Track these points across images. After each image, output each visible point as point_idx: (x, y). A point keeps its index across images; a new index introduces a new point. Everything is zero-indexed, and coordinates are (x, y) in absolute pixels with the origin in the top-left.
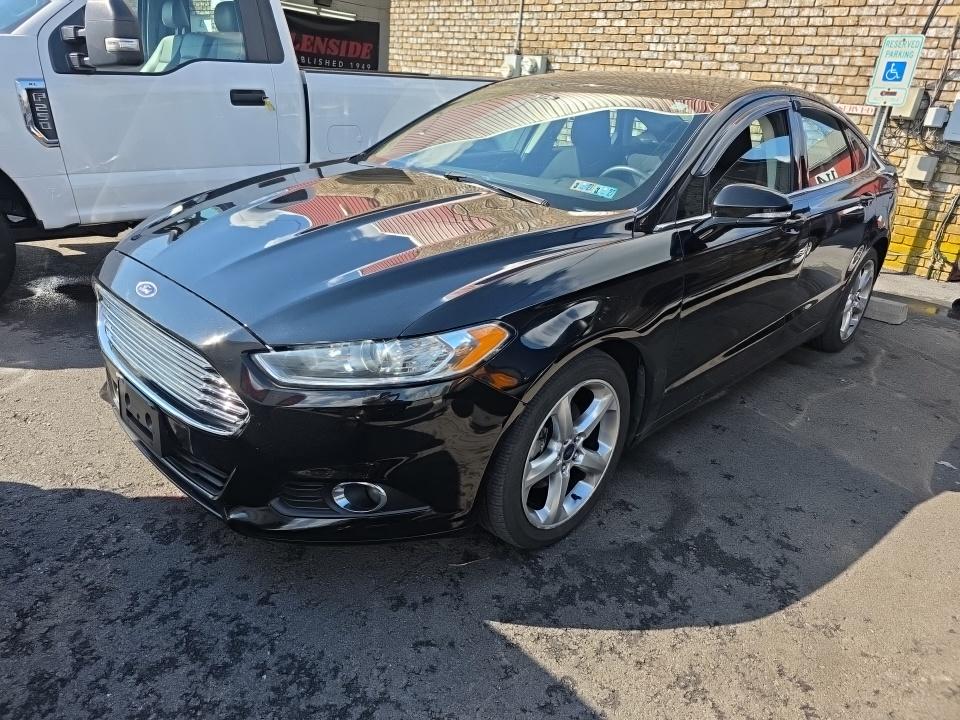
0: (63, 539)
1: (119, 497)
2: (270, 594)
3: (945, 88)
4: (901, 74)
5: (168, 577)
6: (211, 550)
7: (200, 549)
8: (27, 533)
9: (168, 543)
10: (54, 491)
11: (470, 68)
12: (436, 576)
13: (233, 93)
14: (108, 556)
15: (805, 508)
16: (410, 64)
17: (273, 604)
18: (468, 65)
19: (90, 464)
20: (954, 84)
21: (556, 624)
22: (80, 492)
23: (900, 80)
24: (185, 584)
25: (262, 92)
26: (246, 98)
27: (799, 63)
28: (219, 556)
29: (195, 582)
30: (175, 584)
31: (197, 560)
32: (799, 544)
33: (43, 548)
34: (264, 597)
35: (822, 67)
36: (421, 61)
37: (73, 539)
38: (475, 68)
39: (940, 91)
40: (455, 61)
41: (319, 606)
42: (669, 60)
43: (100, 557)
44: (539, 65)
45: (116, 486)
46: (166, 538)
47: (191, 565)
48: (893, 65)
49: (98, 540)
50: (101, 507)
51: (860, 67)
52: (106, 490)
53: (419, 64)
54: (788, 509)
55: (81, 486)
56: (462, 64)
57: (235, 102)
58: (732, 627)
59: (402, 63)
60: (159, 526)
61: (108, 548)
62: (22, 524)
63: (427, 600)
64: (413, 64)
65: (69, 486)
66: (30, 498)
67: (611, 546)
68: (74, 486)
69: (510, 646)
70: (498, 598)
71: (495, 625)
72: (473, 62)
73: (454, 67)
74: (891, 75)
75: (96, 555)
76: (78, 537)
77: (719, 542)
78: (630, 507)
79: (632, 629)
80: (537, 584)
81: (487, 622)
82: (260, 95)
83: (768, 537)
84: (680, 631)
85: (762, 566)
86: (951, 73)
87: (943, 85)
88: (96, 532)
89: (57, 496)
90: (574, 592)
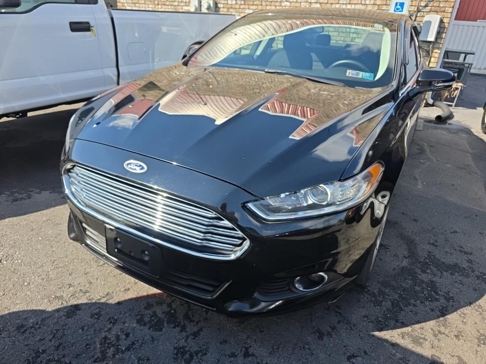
0: (87, 345)
1: (106, 304)
2: (247, 349)
3: (418, 15)
4: (402, 8)
5: (177, 354)
6: (191, 328)
7: (183, 329)
8: (59, 346)
9: (161, 330)
10: (58, 310)
11: (169, 7)
12: (326, 312)
13: (71, 24)
14: (128, 349)
15: (458, 231)
16: (131, 5)
17: (253, 355)
18: (168, 5)
19: (70, 285)
20: (422, 13)
21: (404, 325)
22: (77, 307)
23: (402, 11)
24: (191, 356)
25: (88, 23)
26: (79, 27)
27: (350, 4)
28: (199, 331)
29: (197, 353)
30: (185, 357)
31: (187, 337)
32: (469, 250)
33: (78, 355)
34: (245, 352)
35: (361, 5)
36: (138, 3)
37: (95, 342)
38: (173, 7)
39: (416, 16)
40: (159, 3)
41: (280, 349)
42: (283, 2)
43: (123, 352)
44: (212, 5)
45: (99, 297)
46: (157, 326)
47: (186, 341)
48: (399, 4)
49: (113, 339)
50: (99, 314)
51: (379, 5)
52: (94, 301)
53: (137, 5)
54: (451, 232)
55: (74, 302)
56: (164, 5)
57: (73, 30)
58: (477, 303)
59: (126, 5)
60: (146, 320)
61: (124, 344)
62: (51, 340)
63: (334, 328)
64: (133, 5)
65: (65, 304)
66: (43, 320)
67: (395, 271)
68: (69, 304)
69: (394, 345)
70: (366, 316)
71: (377, 333)
72: (171, 3)
73: (160, 6)
74: (398, 9)
75: (118, 351)
76: (98, 340)
77: (437, 256)
78: (387, 247)
79: (439, 317)
80: (378, 303)
81: (372, 333)
82: (88, 25)
83: (455, 250)
84: (459, 312)
85: (464, 266)
86: (421, 8)
87: (417, 14)
88: (107, 333)
89: (61, 313)
90: (398, 303)
